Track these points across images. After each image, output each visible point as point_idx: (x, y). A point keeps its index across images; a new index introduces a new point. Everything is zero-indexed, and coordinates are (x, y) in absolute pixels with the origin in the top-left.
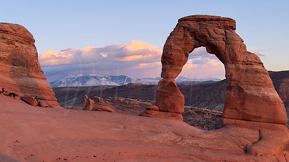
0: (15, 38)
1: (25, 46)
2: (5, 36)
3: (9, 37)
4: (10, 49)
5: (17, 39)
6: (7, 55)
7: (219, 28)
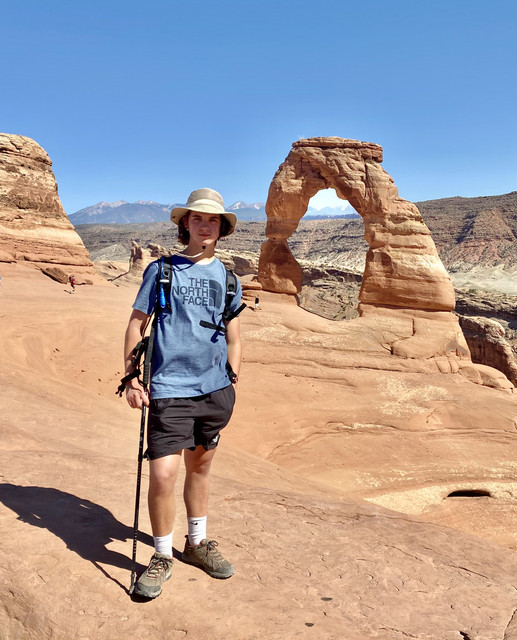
0: (19, 160)
1: (37, 174)
2: (3, 157)
3: (9, 159)
4: (12, 180)
5: (22, 162)
6: (8, 191)
7: (357, 159)
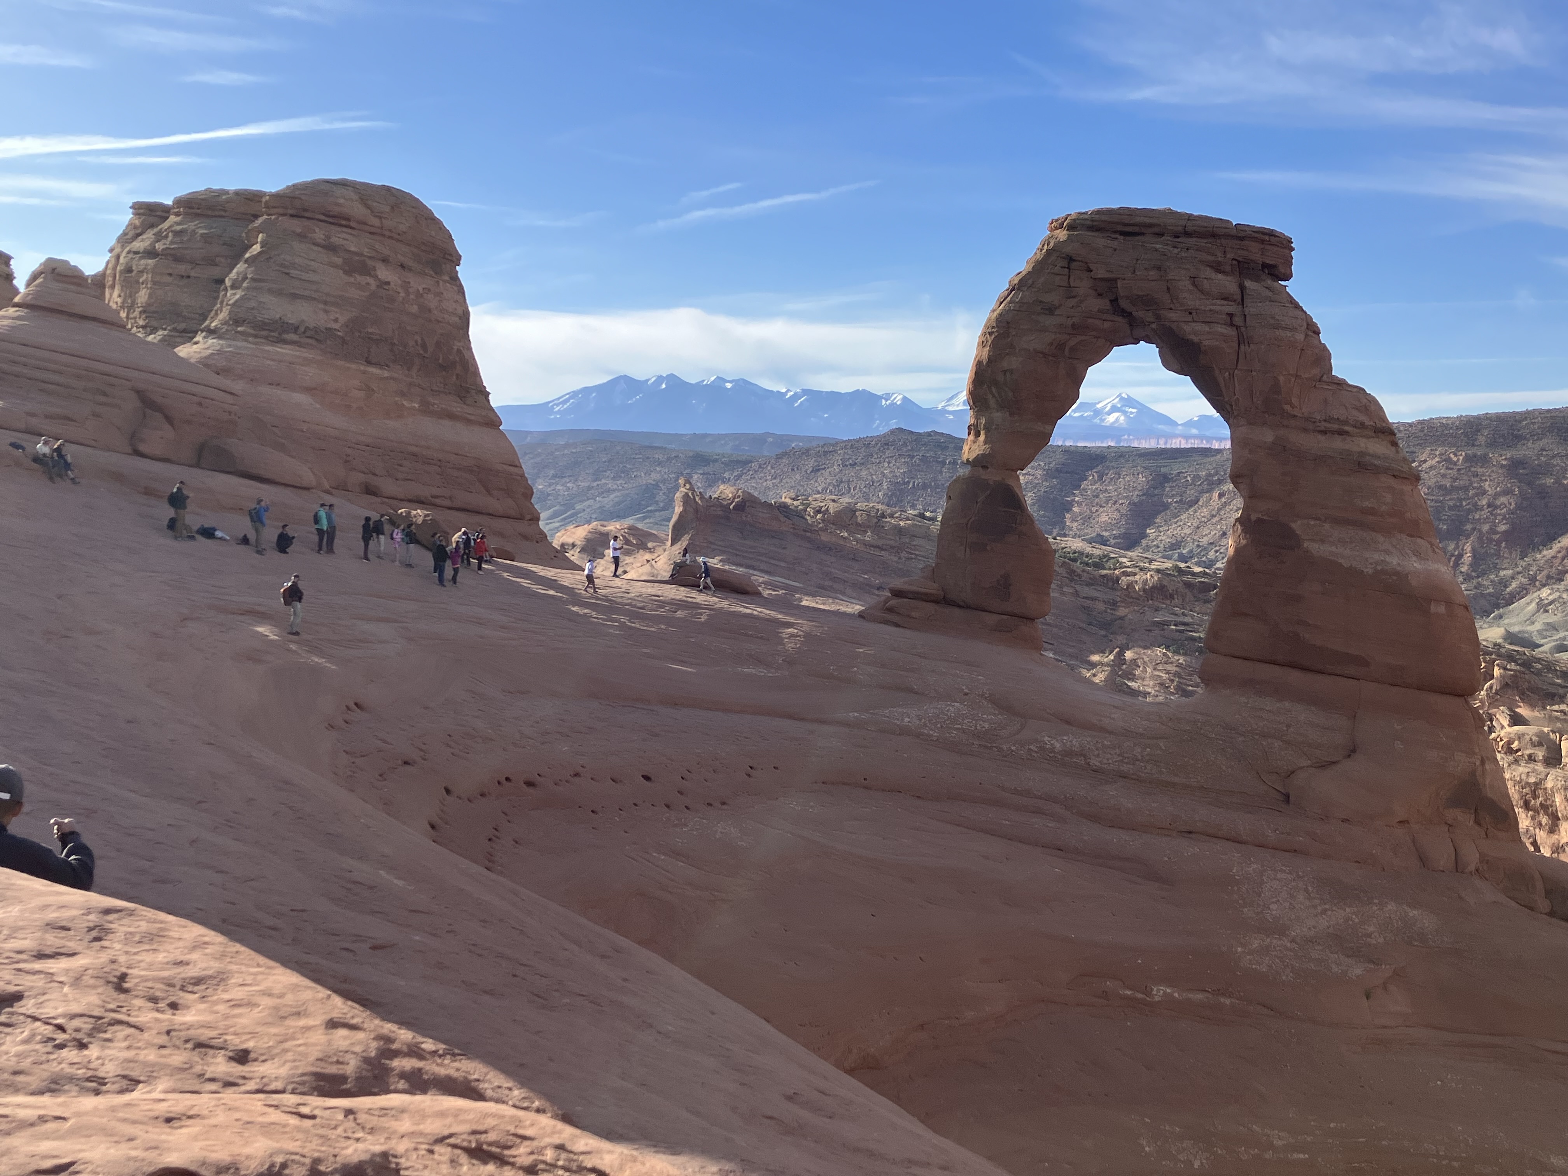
0: (377, 246)
1: (418, 284)
2: (339, 237)
3: (352, 242)
4: (354, 293)
5: (386, 252)
6: (342, 319)
7: (1218, 268)
